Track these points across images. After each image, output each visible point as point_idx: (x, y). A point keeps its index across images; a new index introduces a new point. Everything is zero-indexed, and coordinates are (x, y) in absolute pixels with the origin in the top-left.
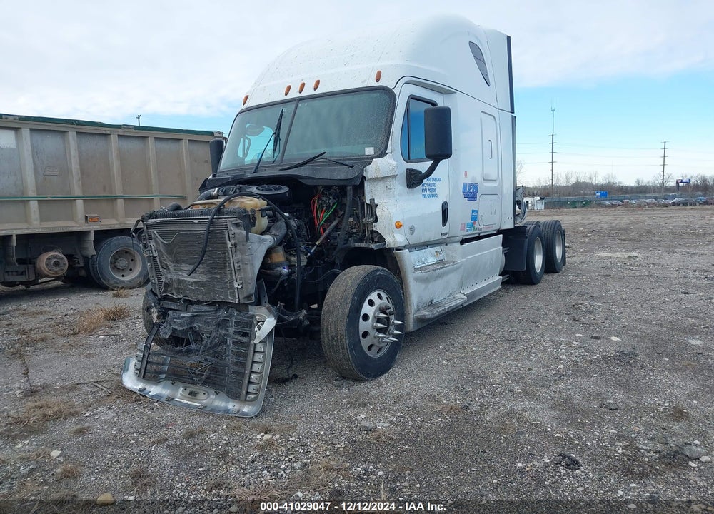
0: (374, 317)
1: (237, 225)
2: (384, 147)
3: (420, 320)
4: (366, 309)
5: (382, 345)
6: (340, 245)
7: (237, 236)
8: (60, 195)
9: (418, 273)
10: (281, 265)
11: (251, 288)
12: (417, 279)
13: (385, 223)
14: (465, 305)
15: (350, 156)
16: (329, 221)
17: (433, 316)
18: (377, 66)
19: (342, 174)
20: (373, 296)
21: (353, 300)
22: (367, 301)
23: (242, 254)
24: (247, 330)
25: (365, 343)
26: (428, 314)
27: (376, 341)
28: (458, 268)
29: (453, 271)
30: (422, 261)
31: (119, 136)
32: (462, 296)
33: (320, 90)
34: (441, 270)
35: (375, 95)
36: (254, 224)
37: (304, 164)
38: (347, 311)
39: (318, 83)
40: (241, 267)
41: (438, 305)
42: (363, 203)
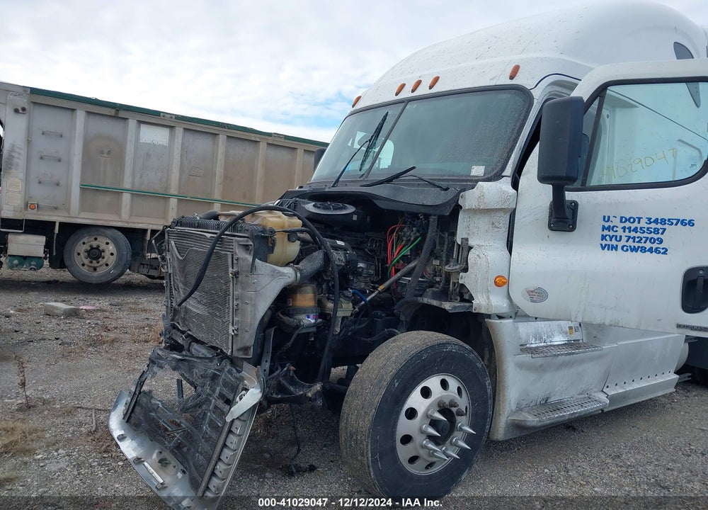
0: (427, 415)
1: (246, 247)
2: (500, 167)
3: (518, 426)
4: (415, 400)
5: (434, 459)
6: (408, 296)
7: (240, 261)
8: (199, 196)
9: (526, 358)
10: (304, 311)
11: (249, 338)
12: (521, 366)
13: (479, 276)
14: (605, 410)
15: (449, 176)
16: (406, 259)
17: (539, 424)
18: (515, 59)
19: (432, 198)
20: (433, 383)
21: (391, 384)
22: (419, 389)
23: (243, 288)
24: (230, 397)
25: (404, 452)
26: (531, 420)
27: (422, 453)
28: (600, 357)
29: (591, 359)
30: (541, 338)
31: (268, 144)
32: (603, 397)
33: (438, 88)
34: (568, 357)
35: (504, 96)
36: (271, 250)
37: (389, 180)
38: (378, 399)
39: (436, 79)
40: (240, 307)
41: (557, 406)
42: (454, 242)
